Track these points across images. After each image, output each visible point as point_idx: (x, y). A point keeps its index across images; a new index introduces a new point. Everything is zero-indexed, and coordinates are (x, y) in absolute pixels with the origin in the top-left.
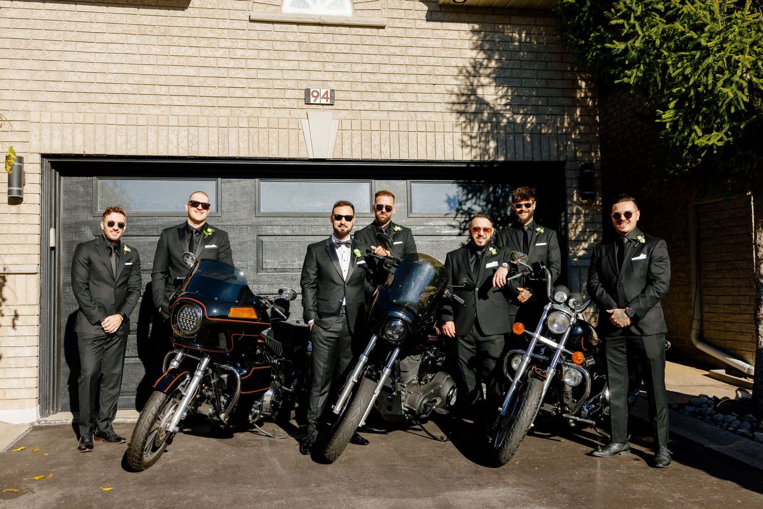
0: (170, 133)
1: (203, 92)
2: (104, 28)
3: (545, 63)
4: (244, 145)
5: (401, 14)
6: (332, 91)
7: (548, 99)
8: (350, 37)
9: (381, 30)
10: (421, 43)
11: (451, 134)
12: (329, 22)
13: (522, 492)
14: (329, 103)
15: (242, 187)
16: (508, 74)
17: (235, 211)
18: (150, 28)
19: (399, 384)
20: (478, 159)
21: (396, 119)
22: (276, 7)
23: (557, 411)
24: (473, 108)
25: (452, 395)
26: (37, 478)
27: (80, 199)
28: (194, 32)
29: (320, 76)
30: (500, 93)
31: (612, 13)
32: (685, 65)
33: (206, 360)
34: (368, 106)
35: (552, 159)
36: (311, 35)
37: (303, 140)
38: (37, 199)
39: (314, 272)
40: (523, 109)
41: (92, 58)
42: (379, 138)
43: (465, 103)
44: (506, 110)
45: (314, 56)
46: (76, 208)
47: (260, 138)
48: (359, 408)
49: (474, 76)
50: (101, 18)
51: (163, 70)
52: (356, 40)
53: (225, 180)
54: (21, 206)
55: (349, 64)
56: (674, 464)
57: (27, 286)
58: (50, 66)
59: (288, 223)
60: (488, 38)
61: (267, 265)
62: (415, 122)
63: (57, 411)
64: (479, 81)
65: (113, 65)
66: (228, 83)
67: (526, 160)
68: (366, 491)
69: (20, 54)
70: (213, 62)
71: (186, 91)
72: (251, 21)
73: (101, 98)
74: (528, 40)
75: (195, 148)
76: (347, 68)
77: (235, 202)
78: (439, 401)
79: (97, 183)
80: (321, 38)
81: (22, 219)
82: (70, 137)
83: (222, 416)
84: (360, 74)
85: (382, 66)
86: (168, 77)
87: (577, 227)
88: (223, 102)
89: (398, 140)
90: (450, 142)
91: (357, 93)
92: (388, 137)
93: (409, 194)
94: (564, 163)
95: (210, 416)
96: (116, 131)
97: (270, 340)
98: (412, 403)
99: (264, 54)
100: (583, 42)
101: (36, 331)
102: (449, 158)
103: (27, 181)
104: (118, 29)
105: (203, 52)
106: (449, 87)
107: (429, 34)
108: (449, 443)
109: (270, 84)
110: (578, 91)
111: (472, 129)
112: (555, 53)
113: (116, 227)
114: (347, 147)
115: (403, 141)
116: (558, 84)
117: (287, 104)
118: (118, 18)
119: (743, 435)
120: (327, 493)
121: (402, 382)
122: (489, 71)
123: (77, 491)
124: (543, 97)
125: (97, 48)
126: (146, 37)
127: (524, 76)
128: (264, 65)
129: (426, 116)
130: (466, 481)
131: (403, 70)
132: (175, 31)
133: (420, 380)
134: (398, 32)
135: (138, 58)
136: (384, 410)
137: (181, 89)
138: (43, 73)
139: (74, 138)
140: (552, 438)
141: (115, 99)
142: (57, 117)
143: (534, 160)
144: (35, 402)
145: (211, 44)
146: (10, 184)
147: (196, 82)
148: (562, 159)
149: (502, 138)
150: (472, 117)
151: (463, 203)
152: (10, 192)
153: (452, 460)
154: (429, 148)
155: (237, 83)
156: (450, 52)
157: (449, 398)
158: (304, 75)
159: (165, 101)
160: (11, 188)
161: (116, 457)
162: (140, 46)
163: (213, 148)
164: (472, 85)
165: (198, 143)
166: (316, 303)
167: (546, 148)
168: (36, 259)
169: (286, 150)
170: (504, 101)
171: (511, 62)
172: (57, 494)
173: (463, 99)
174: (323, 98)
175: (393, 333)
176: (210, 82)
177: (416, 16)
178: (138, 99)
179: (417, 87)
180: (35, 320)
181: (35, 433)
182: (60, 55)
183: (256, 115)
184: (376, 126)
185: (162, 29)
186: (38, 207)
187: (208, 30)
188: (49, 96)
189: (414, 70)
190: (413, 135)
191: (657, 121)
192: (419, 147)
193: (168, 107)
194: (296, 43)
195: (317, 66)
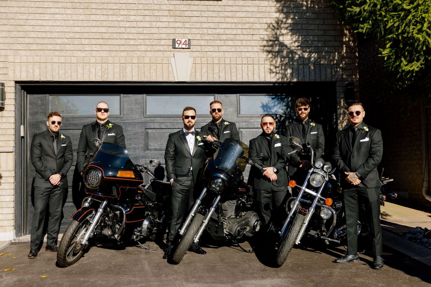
0: (91, 67)
1: (110, 42)
2: (51, 5)
3: (323, 20)
4: (135, 74)
6: (189, 40)
7: (325, 42)
8: (200, 7)
9: (219, 2)
10: (244, 9)
11: (263, 65)
13: (287, 282)
14: (187, 47)
15: (135, 100)
16: (299, 27)
17: (131, 114)
18: (79, 4)
19: (222, 217)
20: (280, 80)
21: (229, 56)
23: (318, 234)
24: (277, 49)
25: (257, 225)
26: (6, 270)
27: (39, 108)
28: (105, 6)
29: (182, 31)
30: (294, 39)
32: (395, 21)
33: (105, 203)
34: (212, 49)
35: (328, 80)
36: (176, 6)
37: (171, 71)
38: (13, 108)
39: (173, 150)
40: (309, 49)
41: (44, 23)
42: (218, 68)
43: (272, 46)
44: (299, 49)
45: (178, 19)
46: (36, 113)
47: (146, 69)
48: (192, 231)
49: (278, 29)
51: (87, 30)
52: (204, 8)
53: (126, 95)
54: (3, 112)
55: (200, 23)
56: (385, 267)
57: (7, 159)
58: (20, 28)
59: (164, 121)
60: (286, 5)
61: (151, 147)
62: (241, 58)
63: (26, 234)
64: (280, 32)
65: (57, 27)
66: (125, 36)
67: (311, 81)
68: (194, 279)
69: (2, 22)
70: (116, 24)
71: (101, 41)
73: (50, 47)
74: (312, 5)
75: (106, 76)
76: (198, 25)
77: (131, 108)
78: (248, 229)
79: (49, 98)
80: (182, 8)
81: (4, 120)
82: (31, 71)
83: (116, 236)
84: (206, 29)
85: (220, 24)
86: (89, 33)
87: (343, 122)
88: (122, 48)
89: (230, 69)
90: (263, 70)
91: (204, 41)
92: (224, 67)
93: (238, 103)
94: (335, 82)
95: (109, 236)
96: (59, 67)
97: (147, 191)
98: (230, 229)
99: (147, 18)
100: (342, 7)
101: (13, 186)
102: (262, 80)
103: (7, 97)
104: (60, 5)
105: (111, 18)
106: (262, 36)
108: (254, 254)
109: (151, 36)
110: (344, 37)
111: (276, 62)
112: (330, 13)
113: (56, 124)
114: (198, 74)
115: (234, 70)
116: (332, 33)
117: (162, 48)
120: (171, 280)
121: (225, 217)
122: (287, 25)
123: (26, 277)
124: (322, 41)
125: (47, 17)
126: (76, 9)
127: (310, 28)
128: (147, 25)
129: (248, 55)
130: (256, 275)
131: (233, 26)
132: (94, 6)
133: (236, 216)
134: (230, 3)
135: (72, 22)
136: (213, 233)
137: (98, 40)
138: (16, 33)
139: (34, 71)
140: (317, 252)
141: (58, 47)
142: (24, 59)
143: (316, 81)
144: (12, 228)
145: (115, 13)
147: (106, 36)
148: (333, 80)
149: (295, 67)
150: (276, 54)
151: (272, 108)
153: (251, 264)
154: (250, 74)
155: (131, 37)
156: (263, 14)
157: (254, 227)
158: (172, 31)
159: (87, 48)
161: (54, 259)
162: (73, 15)
163: (117, 76)
164: (276, 34)
165: (107, 73)
166: (174, 169)
167: (324, 73)
168: (12, 144)
169: (161, 76)
170: (296, 44)
171: (302, 20)
172: (15, 278)
173: (271, 43)
174: (183, 44)
175: (215, 186)
176: (115, 36)
178: (72, 47)
179: (242, 36)
180: (12, 180)
181: (12, 246)
182: (25, 22)
183: (143, 56)
184: (216, 61)
185: (86, 5)
186: (14, 113)
187: (113, 4)
188: (20, 47)
189: (240, 26)
190: (239, 66)
191: (379, 55)
192: (244, 74)
193: (90, 52)
194: (167, 11)
195: (180, 25)
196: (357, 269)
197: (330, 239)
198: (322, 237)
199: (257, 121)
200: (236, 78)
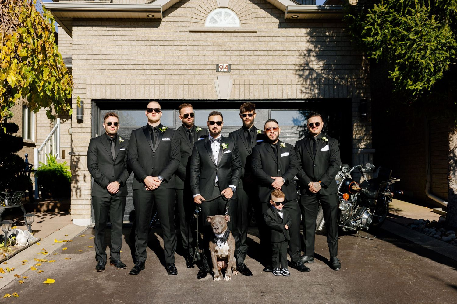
0: (151, 88)
1: (166, 67)
2: (120, 38)
3: (341, 47)
4: (186, 93)
5: (265, 25)
6: (230, 65)
7: (343, 66)
8: (239, 37)
9: (255, 34)
10: (275, 39)
11: (290, 85)
12: (228, 30)
14: (228, 71)
18: (141, 37)
21: (262, 78)
22: (202, 24)
28: (162, 38)
29: (224, 58)
31: (366, 23)
32: (403, 48)
34: (248, 72)
35: (344, 97)
36: (219, 37)
37: (215, 90)
38: (90, 120)
42: (253, 88)
45: (220, 48)
47: (194, 89)
50: (118, 33)
51: (148, 58)
52: (242, 39)
54: (83, 124)
55: (238, 51)
58: (95, 57)
62: (272, 80)
65: (124, 56)
66: (178, 63)
67: (330, 98)
69: (82, 52)
70: (171, 53)
71: (159, 67)
72: (190, 32)
73: (119, 72)
75: (162, 95)
76: (237, 53)
80: (225, 39)
81: (83, 130)
82: (104, 91)
84: (244, 56)
85: (255, 52)
86: (150, 61)
88: (176, 72)
89: (263, 89)
90: (290, 89)
91: (242, 66)
92: (258, 87)
93: (269, 116)
94: (350, 99)
96: (125, 88)
99: (196, 48)
102: (290, 98)
103: (85, 112)
104: (126, 38)
105: (166, 48)
107: (279, 34)
109: (199, 63)
112: (346, 41)
113: (113, 125)
114: (237, 93)
115: (266, 90)
116: (348, 58)
117: (207, 72)
118: (126, 33)
119: (436, 238)
125: (117, 48)
126: (139, 41)
127: (329, 54)
128: (196, 53)
129: (277, 77)
131: (266, 53)
132: (153, 38)
134: (263, 34)
135: (136, 52)
137: (156, 66)
138: (92, 61)
139: (106, 91)
141: (125, 72)
142: (99, 82)
143: (335, 98)
144: (90, 216)
145: (170, 44)
146: (78, 114)
147: (163, 63)
148: (349, 97)
152: (77, 117)
154: (279, 93)
155: (182, 63)
156: (290, 43)
158: (216, 58)
159: (148, 72)
160: (78, 116)
162: (137, 46)
163: (171, 95)
165: (164, 92)
167: (341, 92)
169: (207, 95)
174: (225, 69)
176: (170, 62)
177: (273, 26)
178: (136, 72)
179: (273, 62)
180: (89, 178)
181: (90, 230)
182: (99, 52)
183: (192, 78)
184: (252, 82)
185: (147, 38)
186: (90, 124)
187: (169, 37)
188: (95, 72)
189: (271, 53)
190: (271, 87)
191: (389, 77)
192: (274, 92)
193: (150, 75)
194: (212, 42)
195: (222, 53)
196: (369, 250)
197: (346, 227)
198: (340, 225)
199: (285, 131)
200: (268, 96)
